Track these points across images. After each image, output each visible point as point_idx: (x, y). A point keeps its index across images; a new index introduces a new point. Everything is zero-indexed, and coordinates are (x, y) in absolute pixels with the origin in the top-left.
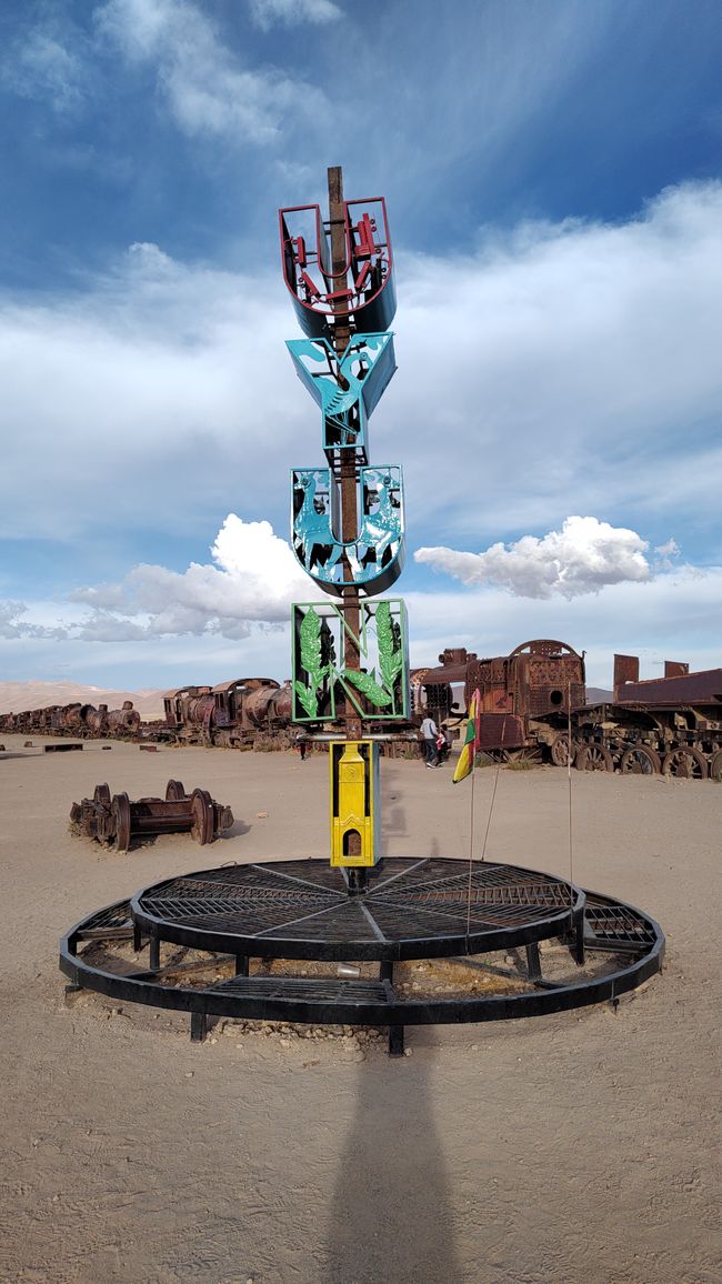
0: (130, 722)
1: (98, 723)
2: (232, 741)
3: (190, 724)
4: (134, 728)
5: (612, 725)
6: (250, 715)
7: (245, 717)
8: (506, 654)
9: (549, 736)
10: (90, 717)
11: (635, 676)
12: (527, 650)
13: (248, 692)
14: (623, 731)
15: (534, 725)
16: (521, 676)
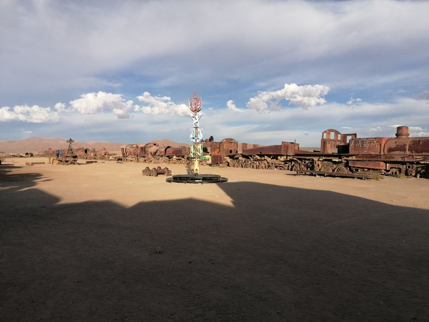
0: (105, 155)
1: (92, 154)
2: (145, 161)
3: (130, 156)
4: (106, 156)
5: (242, 158)
6: (151, 154)
7: (149, 154)
8: (220, 141)
9: (229, 160)
10: (89, 153)
11: (246, 148)
12: (225, 141)
13: (150, 147)
14: (244, 159)
15: (225, 158)
16: (223, 146)
